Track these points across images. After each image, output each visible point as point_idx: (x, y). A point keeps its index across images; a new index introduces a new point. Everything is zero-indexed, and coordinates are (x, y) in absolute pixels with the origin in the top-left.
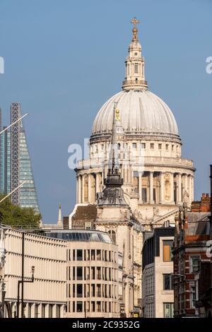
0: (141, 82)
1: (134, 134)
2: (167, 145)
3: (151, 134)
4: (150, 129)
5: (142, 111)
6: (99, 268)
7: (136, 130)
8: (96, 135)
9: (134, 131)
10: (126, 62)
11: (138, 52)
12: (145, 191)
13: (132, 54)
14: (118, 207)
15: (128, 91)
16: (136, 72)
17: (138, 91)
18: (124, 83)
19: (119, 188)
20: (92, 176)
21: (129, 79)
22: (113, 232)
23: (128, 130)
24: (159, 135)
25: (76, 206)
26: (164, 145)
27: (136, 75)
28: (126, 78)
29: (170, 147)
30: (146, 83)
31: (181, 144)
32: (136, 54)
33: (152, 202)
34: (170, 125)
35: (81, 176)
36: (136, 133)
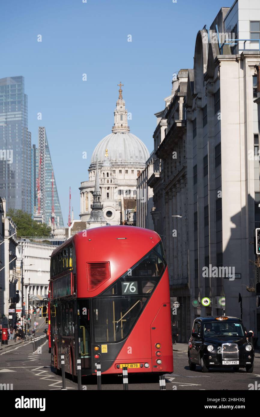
0: (125, 127)
1: (120, 164)
3: (132, 164)
5: (125, 148)
7: (121, 160)
8: (93, 164)
9: (120, 161)
10: (115, 113)
11: (123, 106)
13: (118, 108)
14: (100, 223)
15: (116, 133)
16: (122, 119)
17: (123, 133)
18: (113, 128)
19: (100, 211)
20: (91, 194)
21: (116, 125)
23: (115, 160)
24: (138, 164)
25: (73, 222)
27: (122, 122)
28: (115, 124)
30: (129, 127)
32: (121, 107)
35: (83, 193)
36: (122, 163)
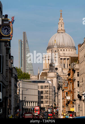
0: (63, 30)
2: (69, 50)
3: (66, 47)
4: (66, 45)
5: (63, 39)
6: (48, 91)
8: (49, 47)
10: (58, 24)
11: (62, 20)
12: (64, 65)
14: (54, 73)
15: (59, 33)
17: (62, 33)
21: (59, 29)
22: (52, 80)
23: (59, 45)
24: (69, 47)
25: (41, 72)
26: (70, 50)
27: (62, 28)
29: (72, 50)
30: (65, 30)
31: (76, 49)
32: (61, 21)
33: (67, 68)
34: (72, 43)
36: (62, 46)
